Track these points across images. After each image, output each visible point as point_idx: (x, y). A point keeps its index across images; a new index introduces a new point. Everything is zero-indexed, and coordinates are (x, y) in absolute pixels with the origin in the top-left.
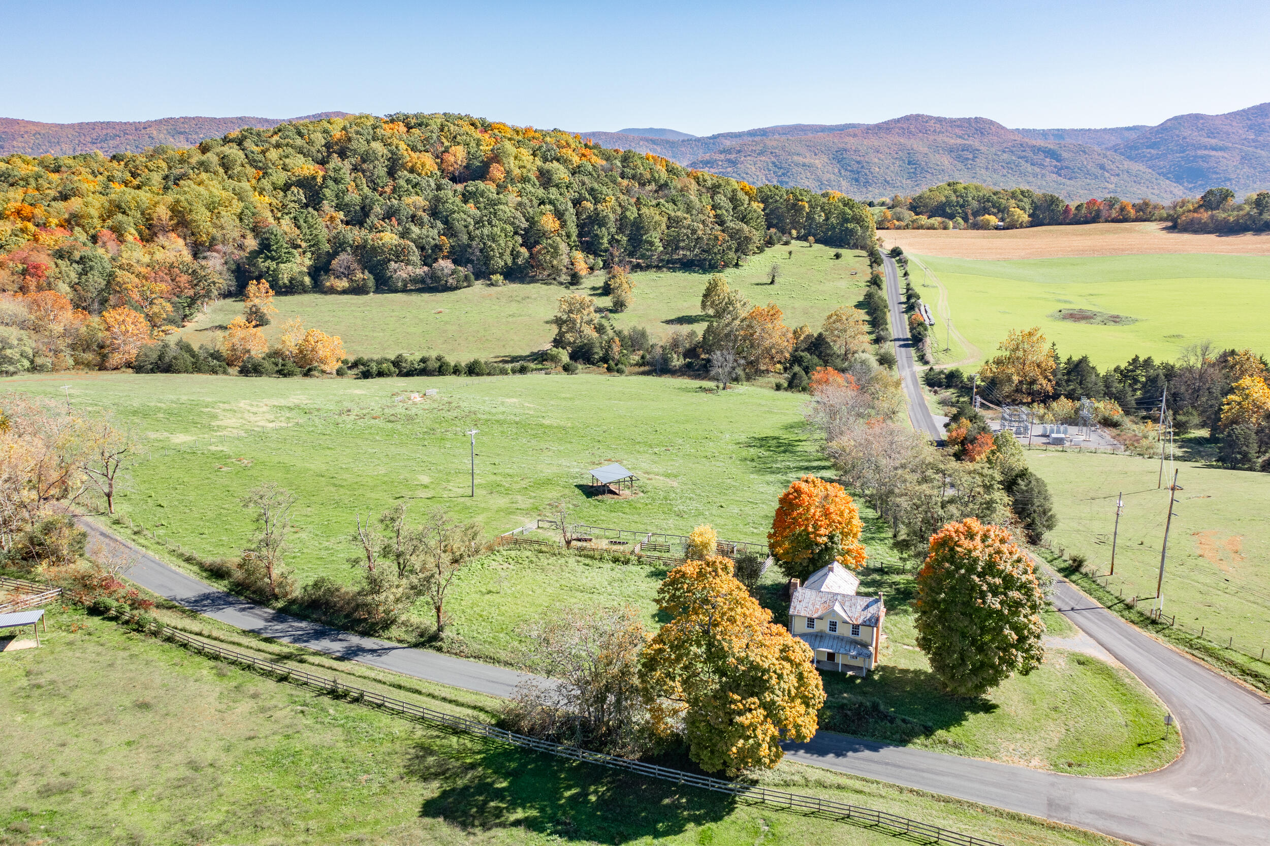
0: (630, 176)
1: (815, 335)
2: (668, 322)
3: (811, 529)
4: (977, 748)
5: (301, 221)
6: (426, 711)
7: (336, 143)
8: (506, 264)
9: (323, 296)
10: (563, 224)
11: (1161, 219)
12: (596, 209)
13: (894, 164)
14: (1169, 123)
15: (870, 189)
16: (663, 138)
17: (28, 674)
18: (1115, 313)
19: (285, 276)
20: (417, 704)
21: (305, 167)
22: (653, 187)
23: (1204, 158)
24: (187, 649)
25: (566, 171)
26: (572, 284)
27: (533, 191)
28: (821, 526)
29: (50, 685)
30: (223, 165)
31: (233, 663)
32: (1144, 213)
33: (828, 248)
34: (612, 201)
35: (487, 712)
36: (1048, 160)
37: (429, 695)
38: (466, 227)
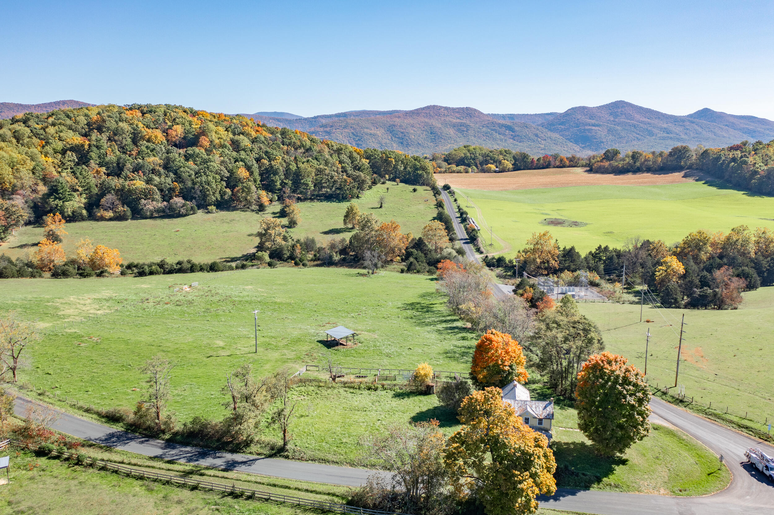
0: (287, 143)
1: (417, 239)
2: (326, 233)
3: (500, 363)
4: (628, 486)
5: (78, 174)
6: (300, 500)
7: (95, 123)
8: (217, 199)
9: (96, 222)
10: (251, 173)
11: (583, 166)
12: (271, 164)
13: (422, 133)
14: (569, 111)
15: (410, 148)
16: (284, 117)
17: (10, 503)
18: (575, 220)
19: (69, 210)
20: (290, 496)
21: (75, 138)
22: (302, 150)
23: (589, 130)
24: (118, 474)
25: (248, 141)
26: (260, 211)
27: (229, 153)
28: (505, 360)
29: (29, 510)
30: (15, 137)
31: (155, 481)
32: (573, 163)
33: (407, 185)
34: (279, 159)
35: (338, 496)
36: (507, 131)
37: (296, 489)
38: (189, 176)
